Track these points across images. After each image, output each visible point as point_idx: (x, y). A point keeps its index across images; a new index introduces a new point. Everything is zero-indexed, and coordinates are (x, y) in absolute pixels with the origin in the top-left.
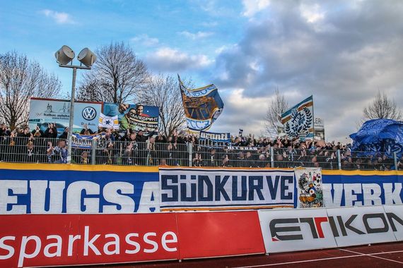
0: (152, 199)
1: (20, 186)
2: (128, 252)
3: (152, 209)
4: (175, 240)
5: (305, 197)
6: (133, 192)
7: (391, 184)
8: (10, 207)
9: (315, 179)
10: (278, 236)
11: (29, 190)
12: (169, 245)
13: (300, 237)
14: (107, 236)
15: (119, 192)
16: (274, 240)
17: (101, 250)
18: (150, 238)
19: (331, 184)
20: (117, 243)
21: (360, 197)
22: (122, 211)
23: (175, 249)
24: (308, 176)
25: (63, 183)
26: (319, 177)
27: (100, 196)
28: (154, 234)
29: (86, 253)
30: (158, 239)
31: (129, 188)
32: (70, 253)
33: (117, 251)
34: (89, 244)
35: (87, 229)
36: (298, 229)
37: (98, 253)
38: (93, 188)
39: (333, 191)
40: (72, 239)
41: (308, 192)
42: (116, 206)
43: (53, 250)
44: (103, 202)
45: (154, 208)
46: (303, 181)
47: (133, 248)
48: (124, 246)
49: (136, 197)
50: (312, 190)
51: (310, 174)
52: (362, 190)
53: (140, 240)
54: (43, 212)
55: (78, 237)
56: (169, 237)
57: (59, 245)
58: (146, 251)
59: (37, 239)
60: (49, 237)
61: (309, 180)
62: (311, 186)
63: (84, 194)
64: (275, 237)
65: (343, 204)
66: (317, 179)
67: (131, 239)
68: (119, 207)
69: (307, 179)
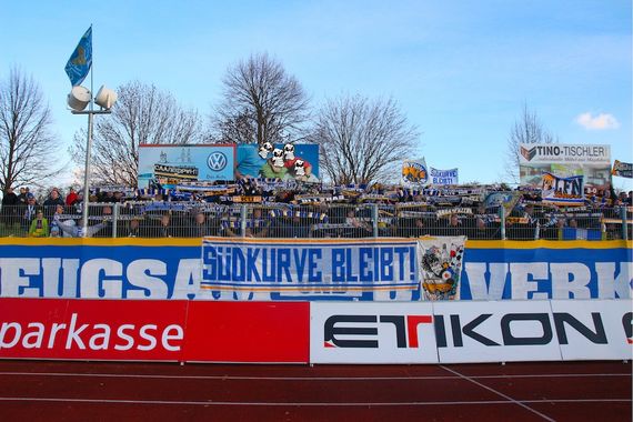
0: (191, 282)
1: (31, 266)
2: (117, 347)
3: (192, 296)
4: (180, 336)
5: (434, 284)
6: (165, 273)
7: (614, 264)
8: (21, 290)
9: (453, 254)
10: (335, 341)
11: (42, 269)
12: (171, 342)
13: (374, 344)
14: (96, 327)
15: (147, 272)
16: (327, 345)
17: (86, 343)
18: (148, 332)
19: (484, 264)
20: (106, 336)
21: (545, 286)
22: (152, 297)
23: (178, 348)
24: (441, 250)
25: (76, 262)
26: (461, 251)
27: (124, 278)
28: (154, 327)
29: (68, 346)
30: (158, 334)
31: (160, 267)
32: (51, 345)
33: (105, 346)
34: (74, 335)
35: (74, 316)
36: (374, 331)
37: (82, 346)
38: (114, 267)
39: (488, 276)
40: (55, 328)
41: (440, 276)
42: (143, 291)
43: (32, 340)
44: (127, 286)
45: (194, 296)
46: (429, 260)
47: (125, 343)
48: (114, 339)
49: (170, 279)
50: (447, 272)
51: (445, 247)
52: (550, 275)
53: (134, 334)
54: (56, 296)
55: (63, 326)
56: (173, 332)
57: (40, 335)
58: (140, 347)
59: (18, 327)
60: (31, 325)
61: (443, 256)
62: (446, 266)
63: (102, 276)
64: (330, 342)
65: (507, 295)
66: (458, 254)
67: (125, 331)
68: (147, 292)
69: (438, 255)
